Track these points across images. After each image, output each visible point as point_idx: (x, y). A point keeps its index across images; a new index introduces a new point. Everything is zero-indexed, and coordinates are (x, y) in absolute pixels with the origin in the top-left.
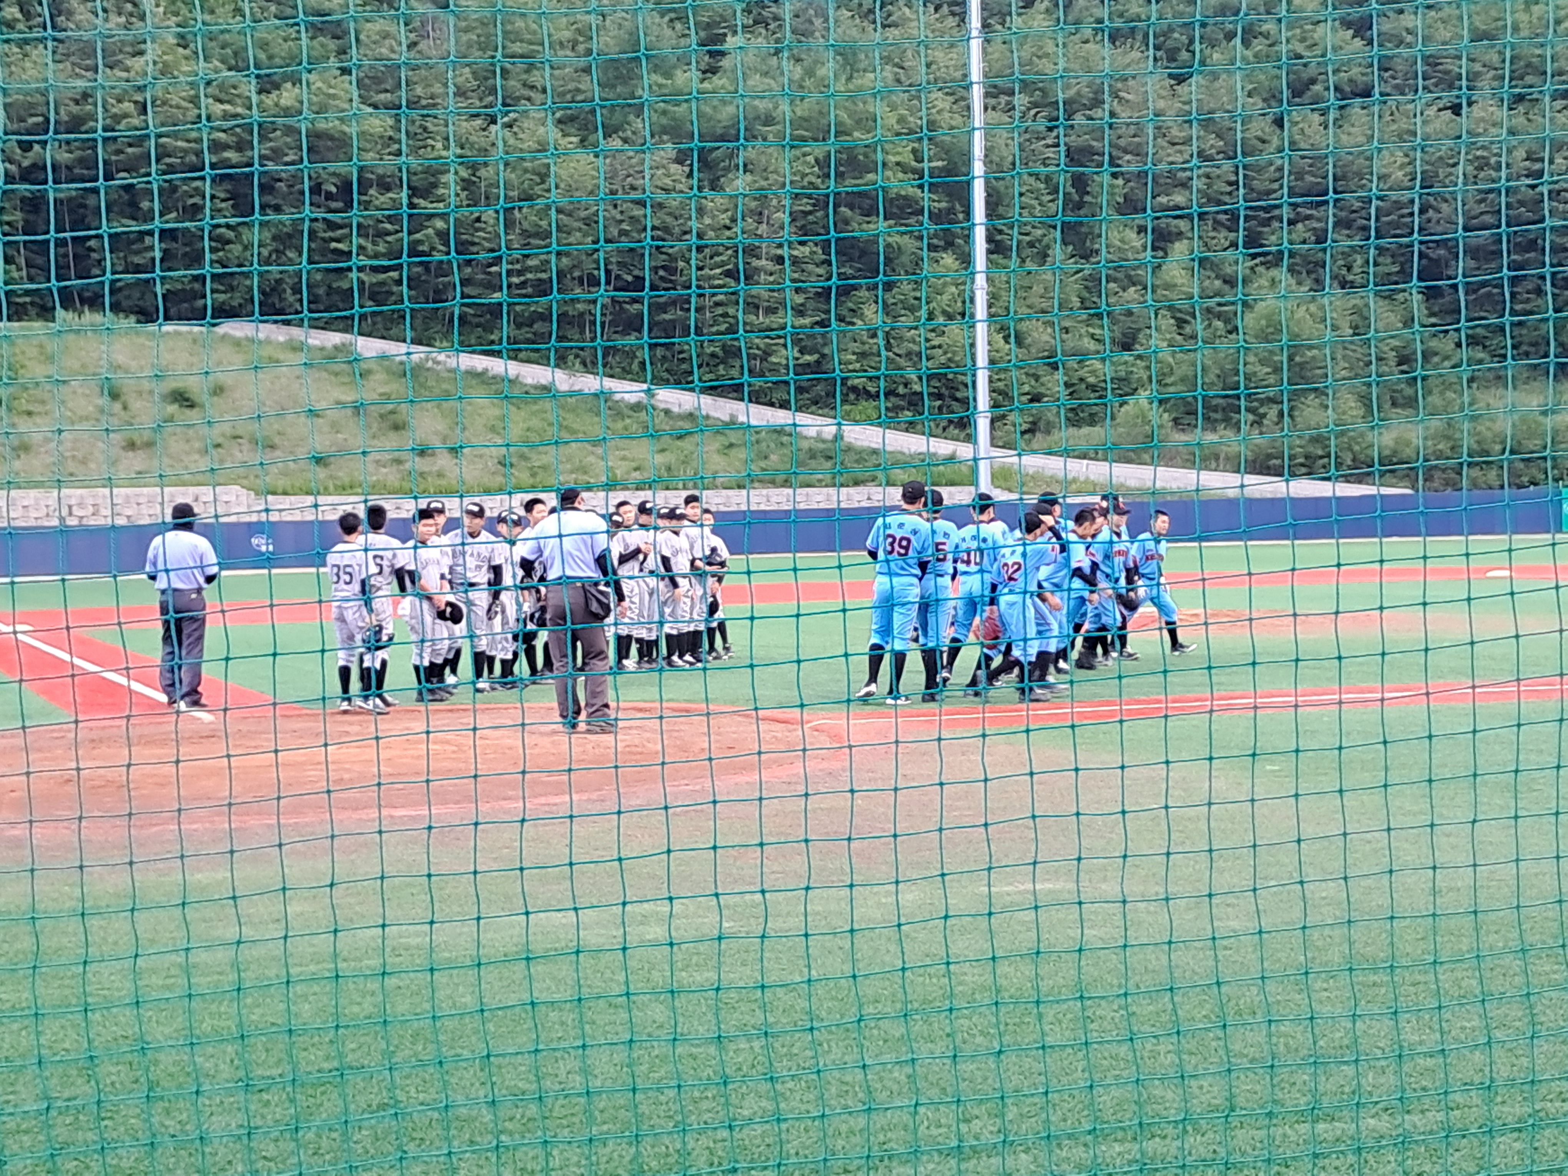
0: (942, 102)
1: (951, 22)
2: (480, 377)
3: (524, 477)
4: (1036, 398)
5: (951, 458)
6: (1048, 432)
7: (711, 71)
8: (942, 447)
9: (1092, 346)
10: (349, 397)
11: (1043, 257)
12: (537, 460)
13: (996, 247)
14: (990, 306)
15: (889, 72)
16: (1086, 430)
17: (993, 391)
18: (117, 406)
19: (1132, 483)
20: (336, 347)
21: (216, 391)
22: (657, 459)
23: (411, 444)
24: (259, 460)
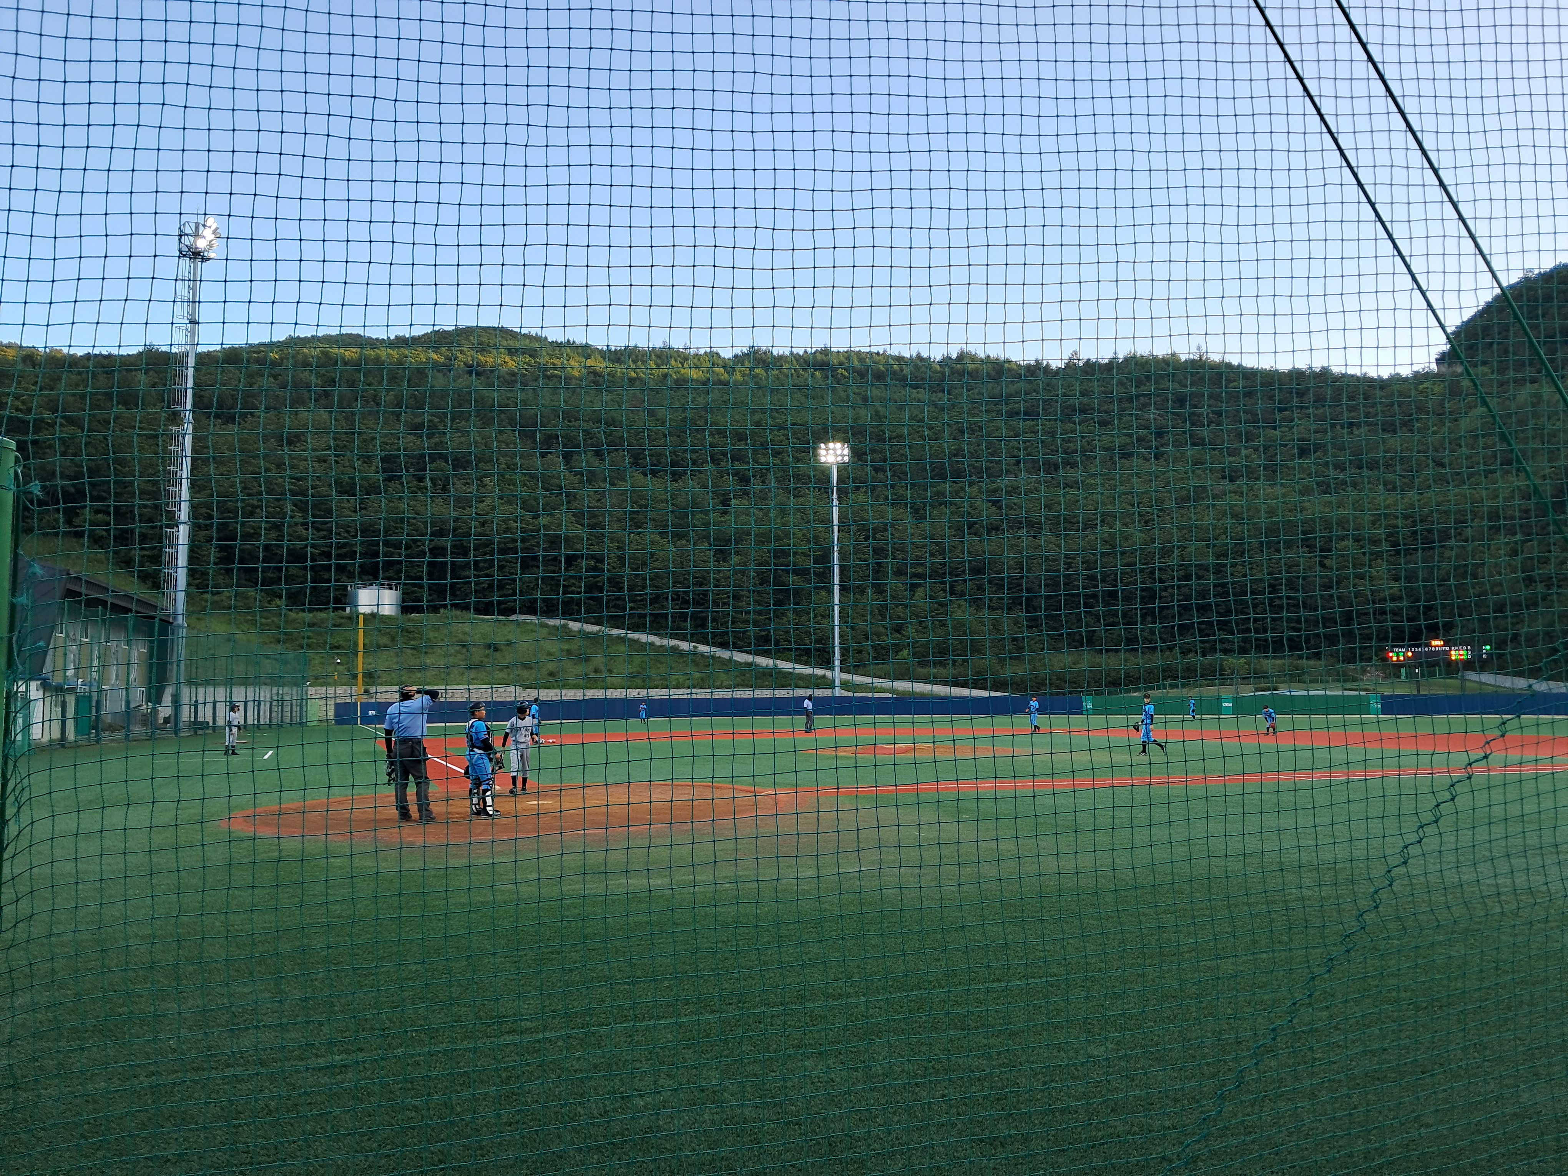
0: (821, 528)
1: (825, 496)
2: (621, 640)
3: (639, 682)
4: (860, 652)
5: (824, 677)
6: (865, 666)
7: (725, 513)
8: (819, 672)
9: (883, 630)
10: (566, 647)
11: (863, 592)
12: (645, 675)
13: (843, 589)
14: (840, 612)
15: (798, 515)
16: (881, 666)
17: (841, 648)
18: (464, 650)
19: (900, 689)
20: (561, 626)
21: (509, 644)
22: (697, 675)
23: (591, 668)
24: (525, 674)
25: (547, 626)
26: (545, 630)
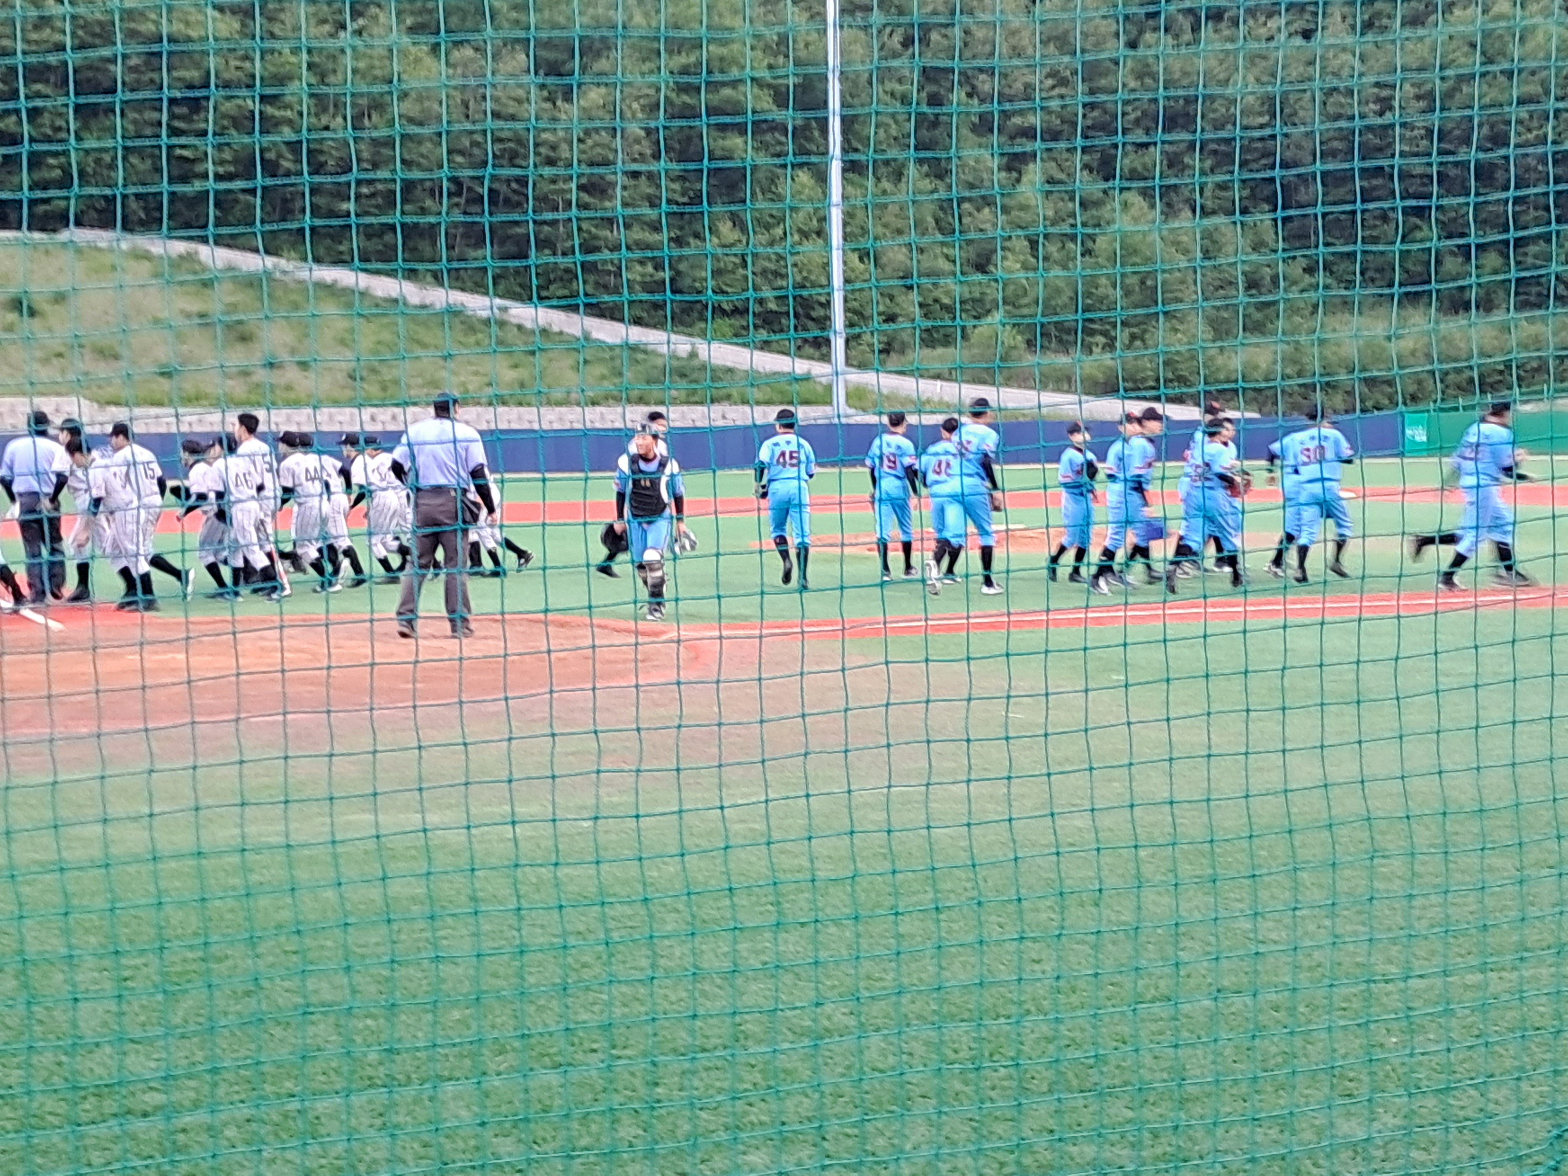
0: (796, 15)
2: (330, 289)
3: (374, 390)
4: (891, 318)
5: (808, 376)
6: (902, 352)
8: (798, 366)
9: (946, 266)
10: (195, 306)
11: (898, 175)
12: (387, 374)
13: (852, 166)
14: (845, 224)
16: (940, 350)
17: (847, 310)
20: (181, 257)
21: (60, 298)
22: (510, 375)
23: (257, 359)
24: (102, 370)
25: (146, 256)
26: (145, 267)
